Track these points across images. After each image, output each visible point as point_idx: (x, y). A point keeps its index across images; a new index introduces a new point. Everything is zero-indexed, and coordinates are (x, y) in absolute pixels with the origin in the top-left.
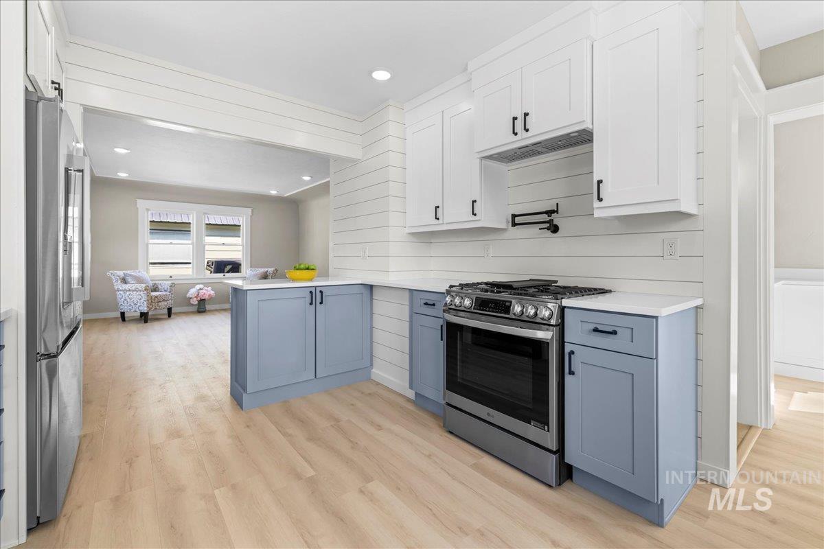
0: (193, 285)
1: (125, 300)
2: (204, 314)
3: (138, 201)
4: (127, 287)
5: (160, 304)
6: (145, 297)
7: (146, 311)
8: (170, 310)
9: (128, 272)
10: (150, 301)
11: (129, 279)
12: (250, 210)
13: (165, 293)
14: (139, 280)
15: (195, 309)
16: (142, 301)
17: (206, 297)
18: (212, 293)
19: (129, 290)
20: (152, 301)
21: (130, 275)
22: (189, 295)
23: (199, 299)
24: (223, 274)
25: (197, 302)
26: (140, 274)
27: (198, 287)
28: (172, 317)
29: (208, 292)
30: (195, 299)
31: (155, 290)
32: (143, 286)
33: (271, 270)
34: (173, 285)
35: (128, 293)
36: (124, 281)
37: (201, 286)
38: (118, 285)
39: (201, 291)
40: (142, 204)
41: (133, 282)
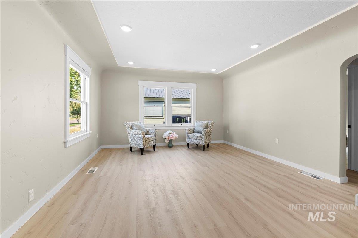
0: (166, 131)
1: (132, 140)
2: (171, 148)
3: (139, 81)
4: (133, 132)
5: (150, 143)
6: (142, 139)
7: (142, 148)
8: (154, 146)
9: (134, 122)
10: (145, 141)
11: (134, 127)
12: (196, 84)
13: (152, 136)
14: (140, 128)
15: (167, 145)
16: (140, 141)
17: (173, 138)
18: (176, 136)
19: (134, 134)
20: (146, 141)
21: (135, 125)
22: (164, 137)
23: (169, 139)
24: (181, 124)
25: (168, 141)
26: (139, 124)
27: (169, 132)
28: (156, 150)
29: (174, 136)
30: (167, 139)
31: (147, 133)
32: (141, 131)
33: (210, 122)
34: (156, 131)
35: (133, 135)
36: (132, 128)
37: (170, 131)
38: (129, 131)
39: (170, 135)
40: (141, 83)
41: (136, 129)
